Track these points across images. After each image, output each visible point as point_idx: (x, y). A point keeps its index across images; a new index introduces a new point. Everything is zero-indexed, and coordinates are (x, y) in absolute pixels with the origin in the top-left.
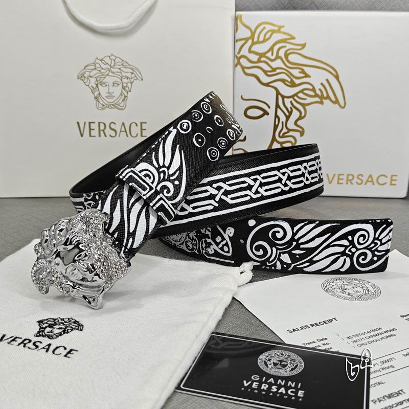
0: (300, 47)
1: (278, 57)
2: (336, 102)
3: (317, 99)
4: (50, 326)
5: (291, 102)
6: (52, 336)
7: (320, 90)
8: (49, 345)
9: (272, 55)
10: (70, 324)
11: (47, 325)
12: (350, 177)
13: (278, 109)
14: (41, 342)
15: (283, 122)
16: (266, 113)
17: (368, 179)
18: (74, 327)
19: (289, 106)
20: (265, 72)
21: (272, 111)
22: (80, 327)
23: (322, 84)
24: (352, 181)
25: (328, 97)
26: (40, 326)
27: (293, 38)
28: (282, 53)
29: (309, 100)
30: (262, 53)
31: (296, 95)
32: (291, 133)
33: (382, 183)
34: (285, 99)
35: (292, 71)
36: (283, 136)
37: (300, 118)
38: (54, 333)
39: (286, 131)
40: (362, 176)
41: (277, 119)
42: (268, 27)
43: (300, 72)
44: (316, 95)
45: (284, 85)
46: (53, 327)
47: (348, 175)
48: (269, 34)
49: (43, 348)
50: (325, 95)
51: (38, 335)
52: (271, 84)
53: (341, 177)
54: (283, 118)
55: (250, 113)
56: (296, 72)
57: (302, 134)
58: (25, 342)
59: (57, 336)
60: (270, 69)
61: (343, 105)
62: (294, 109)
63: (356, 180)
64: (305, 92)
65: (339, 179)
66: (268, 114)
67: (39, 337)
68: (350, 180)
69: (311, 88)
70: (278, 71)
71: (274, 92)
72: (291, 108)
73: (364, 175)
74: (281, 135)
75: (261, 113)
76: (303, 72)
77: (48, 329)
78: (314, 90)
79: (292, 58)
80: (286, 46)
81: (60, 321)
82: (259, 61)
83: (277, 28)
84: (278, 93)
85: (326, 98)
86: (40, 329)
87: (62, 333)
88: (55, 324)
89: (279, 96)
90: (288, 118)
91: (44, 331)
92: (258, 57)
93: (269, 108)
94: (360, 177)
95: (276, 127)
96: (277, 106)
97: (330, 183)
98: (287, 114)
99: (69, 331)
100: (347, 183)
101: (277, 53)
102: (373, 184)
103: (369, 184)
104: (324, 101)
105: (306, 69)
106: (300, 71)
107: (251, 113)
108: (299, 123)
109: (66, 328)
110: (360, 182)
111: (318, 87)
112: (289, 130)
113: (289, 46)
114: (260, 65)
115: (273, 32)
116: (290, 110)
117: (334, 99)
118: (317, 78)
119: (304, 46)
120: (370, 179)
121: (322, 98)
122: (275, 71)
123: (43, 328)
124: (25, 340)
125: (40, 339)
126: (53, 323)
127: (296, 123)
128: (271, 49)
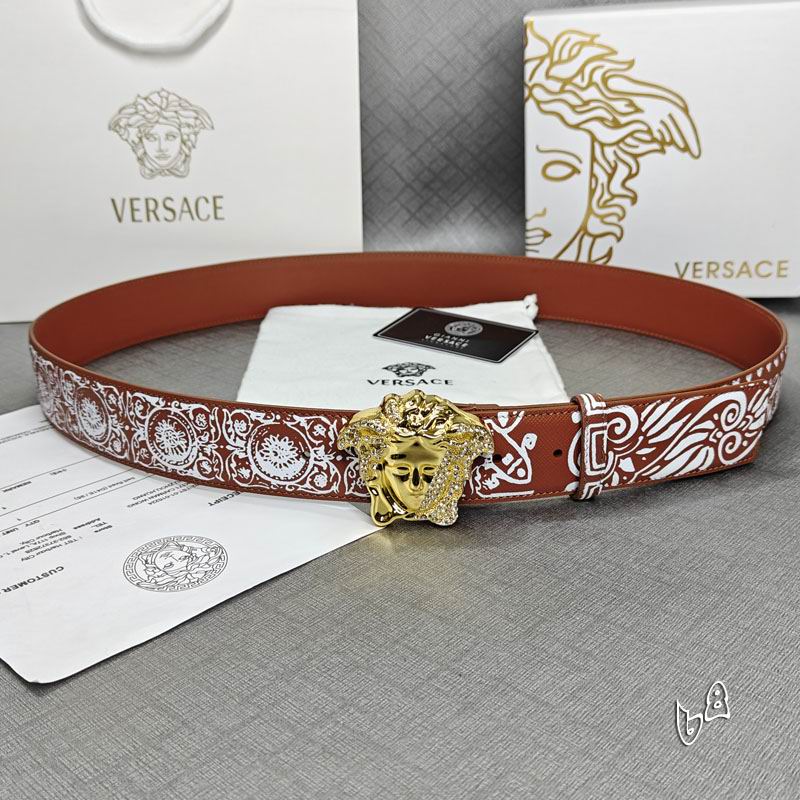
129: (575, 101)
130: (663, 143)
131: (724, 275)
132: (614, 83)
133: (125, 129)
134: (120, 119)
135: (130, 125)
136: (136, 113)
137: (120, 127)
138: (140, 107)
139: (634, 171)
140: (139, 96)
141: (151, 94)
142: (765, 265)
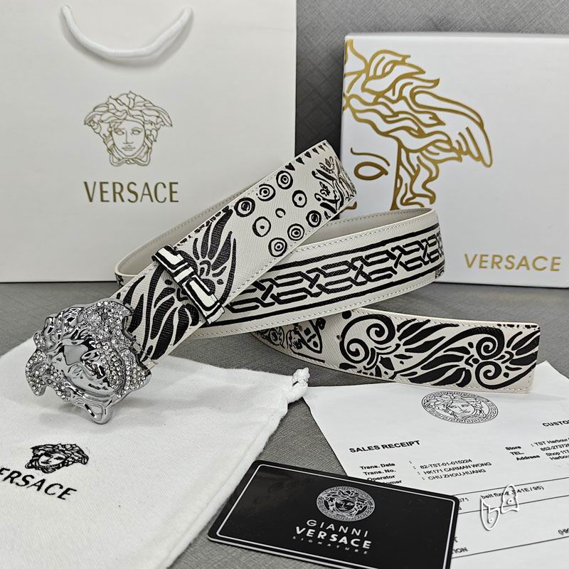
0: (432, 84)
1: (401, 97)
2: (480, 158)
3: (453, 154)
4: (47, 454)
5: (418, 158)
6: (47, 469)
7: (457, 141)
8: (43, 481)
9: (394, 94)
10: (73, 453)
11: (43, 452)
12: (497, 259)
13: (401, 167)
14: (33, 477)
15: (406, 185)
16: (384, 172)
17: (521, 261)
18: (76, 458)
19: (415, 162)
20: (384, 117)
21: (392, 170)
22: (84, 459)
23: (460, 134)
24: (499, 264)
25: (468, 152)
26: (34, 454)
27: (423, 72)
28: (406, 92)
29: (443, 155)
30: (379, 92)
31: (425, 148)
32: (417, 199)
33: (541, 267)
34: (411, 154)
35: (420, 116)
36: (407, 203)
37: (431, 179)
38: (51, 464)
39: (411, 196)
40: (514, 258)
41: (399, 180)
42: (389, 58)
43: (430, 118)
44: (452, 149)
45: (408, 134)
46: (50, 456)
47: (494, 256)
48: (390, 66)
49: (35, 485)
50: (465, 149)
51: (30, 465)
52: (392, 134)
53: (484, 258)
54: (407, 179)
55: (362, 171)
56: (425, 118)
57: (432, 200)
58: (13, 476)
59: (54, 470)
60: (391, 114)
61: (488, 163)
62: (421, 167)
63: (504, 262)
64: (437, 144)
65: (481, 261)
66: (387, 173)
67: (31, 469)
68: (497, 263)
69: (446, 139)
70: (401, 116)
71: (395, 144)
72: (418, 165)
73: (516, 256)
74: (404, 201)
75: (378, 171)
76: (435, 117)
77: (44, 458)
78: (449, 142)
79: (420, 99)
80: (412, 83)
81: (61, 448)
82: (376, 102)
83: (400, 59)
84: (401, 145)
85: (465, 154)
86: (33, 457)
87: (61, 465)
88: (54, 452)
89: (403, 150)
90: (413, 179)
91: (38, 460)
92: (374, 97)
93: (389, 165)
94: (510, 259)
95: (397, 190)
96: (399, 163)
97: (470, 266)
98: (413, 174)
99: (70, 463)
100: (492, 267)
101: (401, 92)
102: (528, 269)
103: (523, 269)
104: (462, 156)
105: (438, 113)
106: (431, 116)
107: (364, 171)
108: (428, 186)
109: (66, 459)
110: (510, 265)
111: (455, 138)
112: (415, 195)
113: (416, 83)
114: (377, 107)
115: (395, 63)
116: (416, 168)
117: (476, 154)
118: (454, 126)
119: (436, 82)
120: (524, 263)
121: (460, 153)
122: (398, 116)
123: (37, 455)
124: (14, 472)
125: (32, 471)
126: (51, 450)
127: (424, 186)
128: (393, 86)
129: (386, 112)
130: (460, 152)
131: (506, 267)
132: (419, 98)
133: (98, 124)
134: (94, 116)
135: (102, 121)
136: (108, 111)
137: (94, 122)
138: (111, 107)
139: (434, 175)
140: (110, 97)
141: (122, 95)
142: (542, 260)
